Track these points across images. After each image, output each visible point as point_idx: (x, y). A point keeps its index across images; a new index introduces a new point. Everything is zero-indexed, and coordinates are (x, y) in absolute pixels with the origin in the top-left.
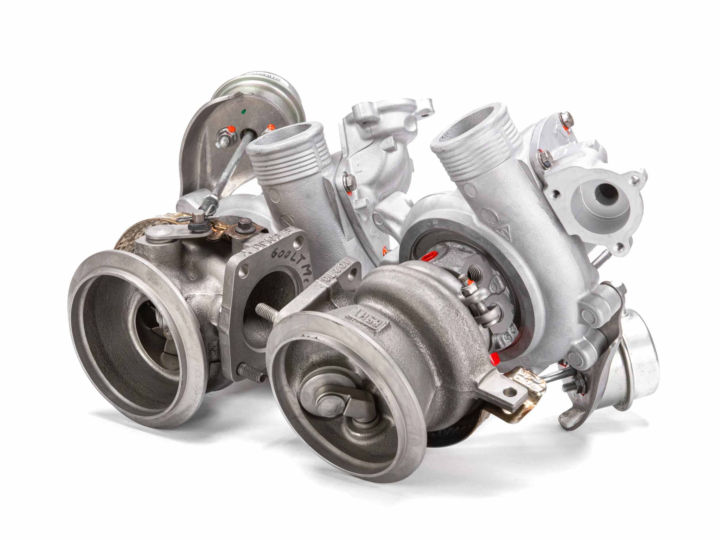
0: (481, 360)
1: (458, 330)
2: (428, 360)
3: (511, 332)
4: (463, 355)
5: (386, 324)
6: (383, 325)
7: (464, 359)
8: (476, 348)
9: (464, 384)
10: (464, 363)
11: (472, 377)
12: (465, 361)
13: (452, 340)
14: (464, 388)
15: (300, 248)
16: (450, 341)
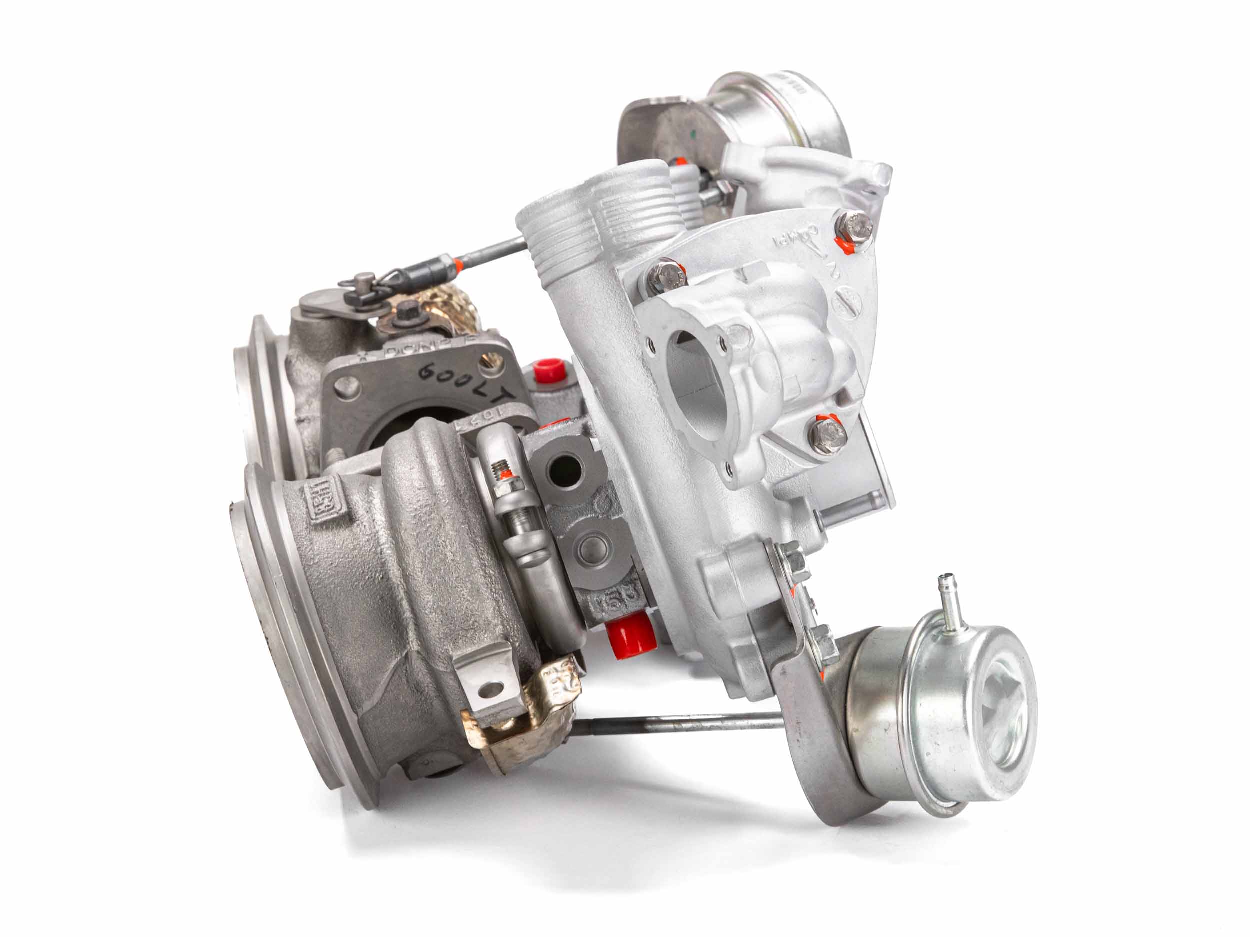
0: (473, 619)
1: (430, 554)
2: (400, 597)
3: (627, 595)
4: (430, 601)
5: (338, 513)
6: (332, 514)
7: (430, 608)
8: (463, 595)
9: (437, 658)
10: (431, 616)
11: (450, 647)
12: (431, 612)
13: (412, 568)
14: (439, 664)
15: (497, 376)
16: (410, 569)
